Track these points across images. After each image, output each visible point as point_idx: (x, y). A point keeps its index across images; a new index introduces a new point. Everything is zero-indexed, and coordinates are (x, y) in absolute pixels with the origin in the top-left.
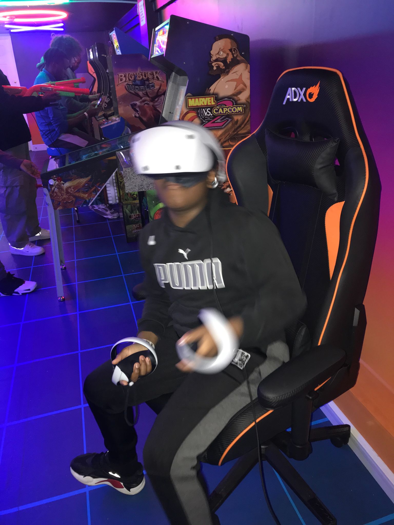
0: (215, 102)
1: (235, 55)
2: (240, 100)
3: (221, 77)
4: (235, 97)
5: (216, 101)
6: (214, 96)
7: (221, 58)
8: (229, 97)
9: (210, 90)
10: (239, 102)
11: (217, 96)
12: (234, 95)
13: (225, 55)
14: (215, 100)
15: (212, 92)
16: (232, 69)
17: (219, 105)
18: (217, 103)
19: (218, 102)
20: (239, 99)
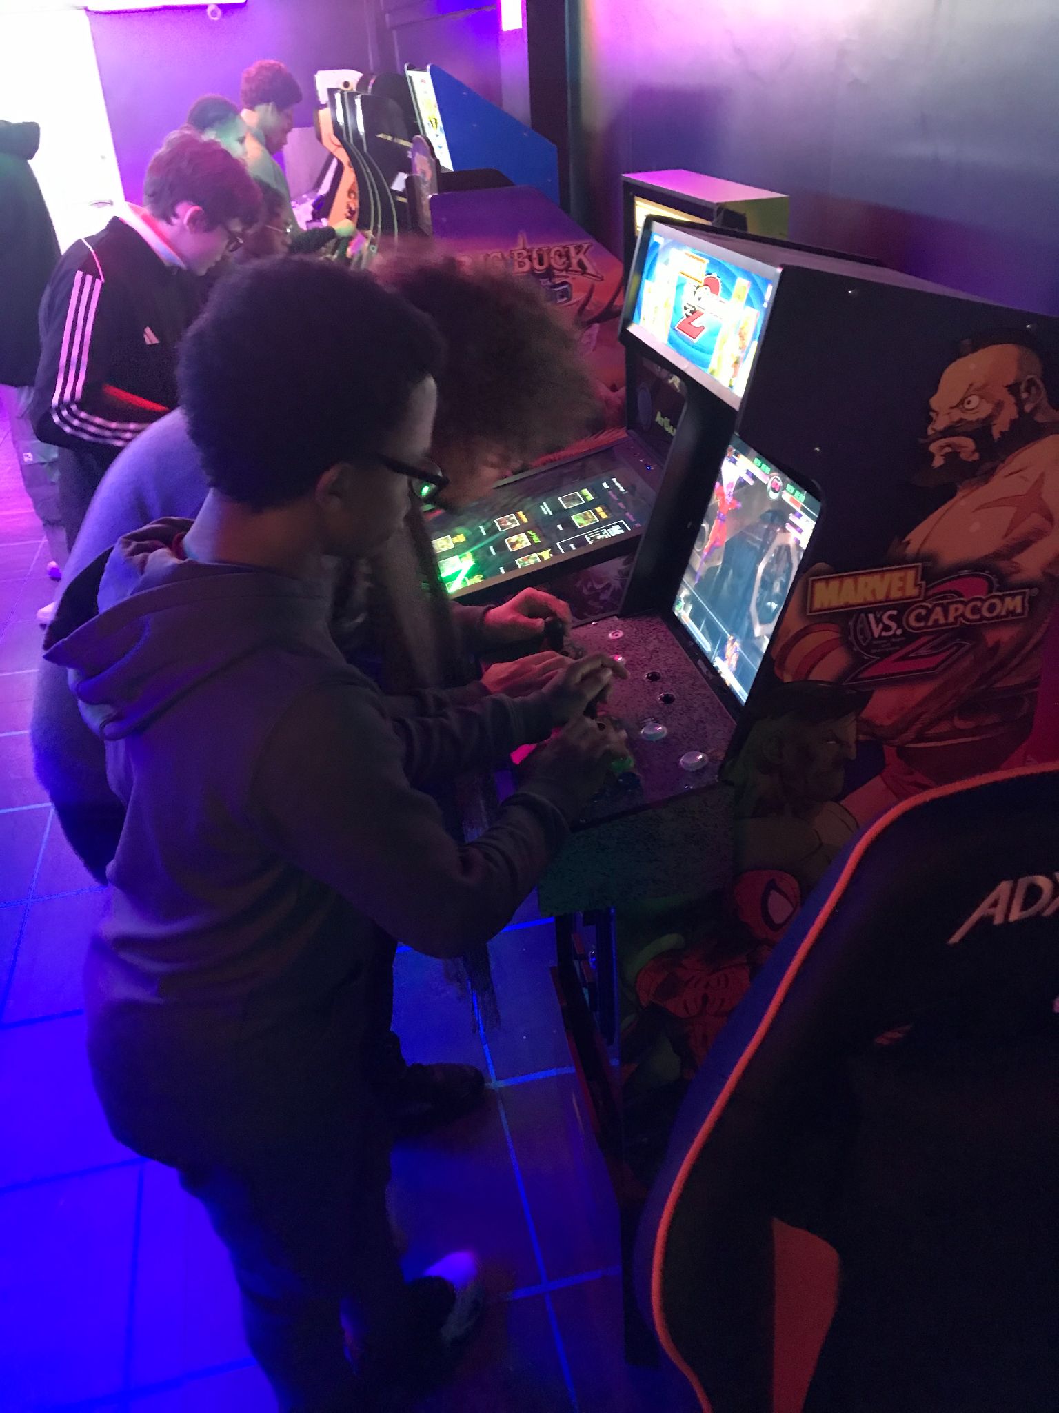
0: (920, 585)
1: (1028, 408)
2: (1018, 571)
3: (960, 494)
4: (1003, 564)
5: (923, 583)
6: (920, 564)
7: (971, 422)
8: (978, 567)
9: (908, 543)
10: (1016, 578)
11: (929, 564)
12: (997, 555)
13: (986, 409)
14: (922, 580)
15: (911, 550)
16: (1007, 461)
17: (932, 596)
18: (927, 590)
19: (931, 585)
20: (1013, 570)
